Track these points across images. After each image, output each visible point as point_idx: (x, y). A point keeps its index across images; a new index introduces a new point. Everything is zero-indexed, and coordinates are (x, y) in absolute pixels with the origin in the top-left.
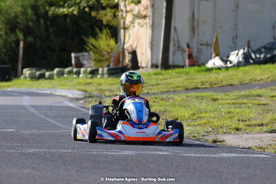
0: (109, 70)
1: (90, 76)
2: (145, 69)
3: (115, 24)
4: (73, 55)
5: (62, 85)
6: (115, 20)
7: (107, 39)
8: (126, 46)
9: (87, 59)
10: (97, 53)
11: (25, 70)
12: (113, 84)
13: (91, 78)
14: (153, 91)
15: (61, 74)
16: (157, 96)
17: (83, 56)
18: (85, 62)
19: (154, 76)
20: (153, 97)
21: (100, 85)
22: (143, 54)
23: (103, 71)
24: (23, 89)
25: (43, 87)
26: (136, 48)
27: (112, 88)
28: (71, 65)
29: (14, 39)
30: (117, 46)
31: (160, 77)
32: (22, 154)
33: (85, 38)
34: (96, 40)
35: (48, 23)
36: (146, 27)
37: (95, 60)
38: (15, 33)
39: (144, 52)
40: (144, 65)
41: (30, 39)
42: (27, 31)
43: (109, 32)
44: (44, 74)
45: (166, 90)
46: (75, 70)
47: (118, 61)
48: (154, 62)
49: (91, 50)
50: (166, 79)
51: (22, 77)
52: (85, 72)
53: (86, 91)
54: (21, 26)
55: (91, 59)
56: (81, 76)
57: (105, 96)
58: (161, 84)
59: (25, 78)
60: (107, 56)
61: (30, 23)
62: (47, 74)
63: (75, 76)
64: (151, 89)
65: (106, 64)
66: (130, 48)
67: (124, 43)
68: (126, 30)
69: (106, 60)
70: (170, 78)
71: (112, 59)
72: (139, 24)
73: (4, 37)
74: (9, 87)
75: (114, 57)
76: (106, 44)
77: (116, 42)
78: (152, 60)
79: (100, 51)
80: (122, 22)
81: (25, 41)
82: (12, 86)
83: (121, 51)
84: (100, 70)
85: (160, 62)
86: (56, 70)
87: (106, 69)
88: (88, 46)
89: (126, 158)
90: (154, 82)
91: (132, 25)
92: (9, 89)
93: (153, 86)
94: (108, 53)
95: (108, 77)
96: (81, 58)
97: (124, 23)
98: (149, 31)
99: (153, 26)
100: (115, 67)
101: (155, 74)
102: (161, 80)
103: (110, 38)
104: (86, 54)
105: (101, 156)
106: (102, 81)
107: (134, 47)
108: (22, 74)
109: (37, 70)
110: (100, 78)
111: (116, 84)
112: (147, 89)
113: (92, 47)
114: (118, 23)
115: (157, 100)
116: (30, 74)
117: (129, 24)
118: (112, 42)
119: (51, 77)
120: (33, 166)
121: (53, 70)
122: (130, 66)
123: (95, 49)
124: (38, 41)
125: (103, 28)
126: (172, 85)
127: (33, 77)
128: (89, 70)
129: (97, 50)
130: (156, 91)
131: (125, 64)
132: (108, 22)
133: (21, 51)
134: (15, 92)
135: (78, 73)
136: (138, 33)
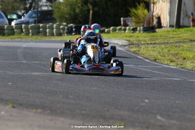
0: (143, 28)
1: (132, 31)
2: (165, 28)
3: (148, 0)
4: (122, 19)
5: (115, 37)
7: (142, 10)
8: (154, 14)
10: (136, 18)
12: (146, 37)
13: (133, 33)
14: (170, 42)
15: (114, 30)
16: (173, 45)
17: (128, 19)
18: (129, 23)
19: (171, 33)
21: (138, 37)
23: (140, 29)
26: (160, 15)
27: (146, 39)
28: (121, 25)
30: (148, 14)
33: (130, 9)
34: (136, 10)
36: (167, 2)
37: (135, 22)
38: (88, 5)
39: (165, 17)
40: (165, 25)
41: (96, 9)
42: (95, 4)
43: (144, 5)
44: (104, 30)
46: (123, 28)
47: (149, 23)
48: (171, 24)
49: (133, 16)
50: (178, 34)
52: (129, 29)
53: (129, 41)
55: (133, 21)
56: (127, 31)
57: (141, 44)
58: (176, 37)
60: (143, 20)
63: (123, 32)
66: (157, 15)
67: (153, 12)
68: (155, 5)
69: (142, 22)
70: (181, 34)
71: (146, 21)
72: (162, 0)
76: (142, 13)
77: (148, 11)
78: (170, 22)
79: (139, 17)
81: (93, 10)
83: (151, 17)
84: (138, 28)
85: (175, 24)
86: (112, 28)
88: (131, 14)
91: (158, 1)
93: (170, 38)
95: (143, 33)
96: (127, 21)
98: (168, 5)
100: (147, 26)
102: (175, 35)
103: (145, 9)
104: (130, 18)
106: (139, 35)
110: (138, 33)
112: (167, 40)
113: (133, 14)
115: (173, 47)
118: (146, 11)
119: (108, 32)
120: (98, 85)
121: (110, 28)
122: (156, 26)
123: (135, 16)
124: (101, 10)
125: (141, 2)
126: (182, 38)
128: (131, 28)
129: (137, 16)
130: (172, 41)
131: (153, 25)
133: (91, 16)
135: (125, 30)
136: (161, 6)
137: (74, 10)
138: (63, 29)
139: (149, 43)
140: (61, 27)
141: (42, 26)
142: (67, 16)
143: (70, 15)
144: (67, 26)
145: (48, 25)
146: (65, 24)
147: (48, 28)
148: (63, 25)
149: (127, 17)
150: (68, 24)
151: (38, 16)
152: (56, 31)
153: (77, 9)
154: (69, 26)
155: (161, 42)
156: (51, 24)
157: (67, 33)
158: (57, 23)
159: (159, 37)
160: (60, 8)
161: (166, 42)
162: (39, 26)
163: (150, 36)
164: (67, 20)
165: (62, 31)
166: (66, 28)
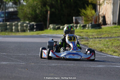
0: (91, 25)
2: (109, 25)
3: (95, 3)
4: (74, 18)
7: (91, 10)
10: (86, 17)
11: (50, 25)
12: (93, 32)
13: (83, 29)
16: (116, 38)
17: (79, 18)
18: (80, 21)
19: (114, 29)
20: (114, 39)
21: (87, 32)
22: (108, 17)
23: (89, 26)
24: (49, 34)
25: (59, 34)
26: (105, 14)
27: (93, 34)
28: (73, 23)
29: (45, 10)
30: (95, 14)
31: (117, 29)
32: (49, 66)
33: (80, 10)
34: (85, 10)
35: (62, 2)
36: (110, 4)
37: (85, 20)
38: (46, 7)
39: (109, 17)
40: (109, 23)
41: (53, 10)
42: (52, 6)
43: (92, 6)
44: (60, 27)
46: (75, 25)
47: (96, 21)
48: (114, 22)
49: (83, 15)
51: (49, 29)
52: (80, 26)
53: (80, 36)
54: (49, 3)
55: (83, 20)
56: (78, 28)
57: (90, 38)
58: (118, 33)
59: (51, 29)
60: (91, 19)
61: (53, 2)
62: (61, 27)
64: (113, 35)
65: (90, 22)
66: (102, 15)
67: (99, 12)
68: (101, 6)
69: (90, 20)
71: (93, 20)
72: (107, 2)
73: (40, 9)
74: (42, 33)
75: (94, 19)
76: (90, 13)
77: (96, 11)
78: (113, 20)
79: (87, 16)
80: (98, 2)
81: (51, 11)
82: (44, 33)
83: (98, 16)
84: (87, 25)
85: (117, 21)
87: (90, 25)
88: (81, 13)
89: (100, 69)
90: (114, 31)
91: (103, 3)
92: (42, 34)
93: (113, 33)
94: (92, 17)
95: (91, 29)
96: (78, 20)
97: (99, 2)
98: (112, 6)
99: (114, 4)
100: (94, 24)
101: (115, 27)
103: (92, 9)
105: (88, 67)
106: (88, 31)
108: (49, 27)
109: (56, 25)
110: (87, 29)
111: (95, 32)
112: (111, 35)
113: (83, 14)
114: (97, 2)
115: (115, 40)
116: (53, 27)
117: (102, 2)
118: (93, 12)
120: (55, 72)
121: (64, 25)
122: (102, 23)
123: (85, 15)
124: (57, 11)
125: (89, 4)
127: (54, 29)
128: (82, 25)
129: (86, 15)
130: (115, 36)
131: (99, 22)
132: (91, 1)
133: (49, 16)
134: (46, 36)
135: (76, 27)
136: (106, 7)
137: (35, 11)
138: (26, 26)
139: (97, 37)
140: (25, 25)
141: (9, 24)
142: (30, 16)
143: (32, 15)
144: (29, 24)
145: (14, 24)
146: (28, 22)
147: (14, 26)
148: (26, 23)
149: (78, 16)
150: (30, 22)
151: (5, 16)
152: (20, 28)
153: (38, 10)
154: (31, 24)
155: (106, 37)
156: (16, 22)
157: (29, 30)
158: (22, 22)
159: (104, 32)
160: (23, 10)
161: (110, 36)
162: (7, 24)
163: (97, 32)
164: (29, 19)
165: (25, 28)
166: (29, 25)
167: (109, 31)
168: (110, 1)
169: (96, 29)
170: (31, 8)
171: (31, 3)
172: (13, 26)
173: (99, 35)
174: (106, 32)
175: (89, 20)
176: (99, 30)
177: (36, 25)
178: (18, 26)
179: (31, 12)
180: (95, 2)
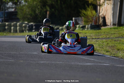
0: (91, 26)
1: (81, 29)
2: (109, 26)
4: (74, 18)
6: (95, 1)
8: (100, 14)
9: (80, 21)
10: (86, 18)
12: (92, 33)
13: (82, 30)
14: (111, 37)
18: (80, 22)
19: (113, 30)
22: (108, 19)
23: (88, 27)
26: (105, 15)
27: (91, 35)
29: (45, 10)
33: (80, 10)
34: (86, 11)
35: (62, 3)
36: (111, 4)
37: (85, 21)
38: (46, 7)
40: (109, 24)
42: (51, 6)
43: (92, 7)
45: (118, 36)
47: (96, 22)
48: (114, 23)
49: (83, 16)
50: (119, 31)
52: (79, 27)
54: (49, 4)
55: (82, 21)
56: (77, 29)
58: (116, 34)
60: (91, 19)
61: (53, 3)
64: (111, 36)
65: (91, 23)
66: (102, 15)
68: (101, 7)
70: (121, 31)
71: (93, 21)
72: (107, 3)
73: (40, 9)
77: (96, 12)
79: (88, 17)
81: (50, 12)
83: (98, 17)
85: (117, 22)
87: (89, 25)
88: (81, 14)
90: (113, 32)
91: (103, 4)
93: (112, 34)
95: (90, 30)
96: (77, 20)
97: (100, 3)
99: (114, 5)
100: (94, 25)
101: (114, 28)
102: (117, 31)
103: (93, 10)
104: (80, 18)
107: (104, 15)
109: (55, 26)
110: (87, 30)
111: (94, 33)
115: (112, 41)
117: (102, 3)
118: (94, 12)
119: (62, 30)
121: (63, 26)
122: (102, 24)
124: (57, 11)
125: (89, 5)
126: (122, 34)
128: (81, 26)
129: (86, 16)
131: (100, 24)
132: (91, 2)
136: (106, 8)
137: (35, 11)
138: (25, 27)
139: (94, 38)
140: (24, 25)
141: (8, 25)
142: (29, 16)
143: (31, 15)
144: (28, 24)
145: (12, 24)
146: (26, 22)
147: (13, 26)
148: (25, 24)
149: (78, 17)
150: (29, 22)
151: (5, 16)
152: (19, 29)
153: (37, 10)
154: (30, 24)
155: (103, 37)
156: (15, 22)
157: (28, 30)
158: (20, 22)
159: (103, 33)
160: (23, 10)
161: (108, 37)
162: (5, 24)
163: (95, 33)
164: (29, 20)
165: (24, 28)
166: (28, 26)
167: (108, 32)
168: (110, 2)
169: (94, 30)
170: (30, 8)
171: (31, 3)
172: (11, 26)
173: (97, 36)
174: (104, 33)
175: (89, 20)
176: (98, 31)
177: (35, 25)
178: (17, 27)
179: (30, 12)
180: (95, 2)
